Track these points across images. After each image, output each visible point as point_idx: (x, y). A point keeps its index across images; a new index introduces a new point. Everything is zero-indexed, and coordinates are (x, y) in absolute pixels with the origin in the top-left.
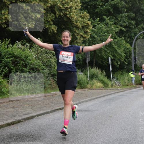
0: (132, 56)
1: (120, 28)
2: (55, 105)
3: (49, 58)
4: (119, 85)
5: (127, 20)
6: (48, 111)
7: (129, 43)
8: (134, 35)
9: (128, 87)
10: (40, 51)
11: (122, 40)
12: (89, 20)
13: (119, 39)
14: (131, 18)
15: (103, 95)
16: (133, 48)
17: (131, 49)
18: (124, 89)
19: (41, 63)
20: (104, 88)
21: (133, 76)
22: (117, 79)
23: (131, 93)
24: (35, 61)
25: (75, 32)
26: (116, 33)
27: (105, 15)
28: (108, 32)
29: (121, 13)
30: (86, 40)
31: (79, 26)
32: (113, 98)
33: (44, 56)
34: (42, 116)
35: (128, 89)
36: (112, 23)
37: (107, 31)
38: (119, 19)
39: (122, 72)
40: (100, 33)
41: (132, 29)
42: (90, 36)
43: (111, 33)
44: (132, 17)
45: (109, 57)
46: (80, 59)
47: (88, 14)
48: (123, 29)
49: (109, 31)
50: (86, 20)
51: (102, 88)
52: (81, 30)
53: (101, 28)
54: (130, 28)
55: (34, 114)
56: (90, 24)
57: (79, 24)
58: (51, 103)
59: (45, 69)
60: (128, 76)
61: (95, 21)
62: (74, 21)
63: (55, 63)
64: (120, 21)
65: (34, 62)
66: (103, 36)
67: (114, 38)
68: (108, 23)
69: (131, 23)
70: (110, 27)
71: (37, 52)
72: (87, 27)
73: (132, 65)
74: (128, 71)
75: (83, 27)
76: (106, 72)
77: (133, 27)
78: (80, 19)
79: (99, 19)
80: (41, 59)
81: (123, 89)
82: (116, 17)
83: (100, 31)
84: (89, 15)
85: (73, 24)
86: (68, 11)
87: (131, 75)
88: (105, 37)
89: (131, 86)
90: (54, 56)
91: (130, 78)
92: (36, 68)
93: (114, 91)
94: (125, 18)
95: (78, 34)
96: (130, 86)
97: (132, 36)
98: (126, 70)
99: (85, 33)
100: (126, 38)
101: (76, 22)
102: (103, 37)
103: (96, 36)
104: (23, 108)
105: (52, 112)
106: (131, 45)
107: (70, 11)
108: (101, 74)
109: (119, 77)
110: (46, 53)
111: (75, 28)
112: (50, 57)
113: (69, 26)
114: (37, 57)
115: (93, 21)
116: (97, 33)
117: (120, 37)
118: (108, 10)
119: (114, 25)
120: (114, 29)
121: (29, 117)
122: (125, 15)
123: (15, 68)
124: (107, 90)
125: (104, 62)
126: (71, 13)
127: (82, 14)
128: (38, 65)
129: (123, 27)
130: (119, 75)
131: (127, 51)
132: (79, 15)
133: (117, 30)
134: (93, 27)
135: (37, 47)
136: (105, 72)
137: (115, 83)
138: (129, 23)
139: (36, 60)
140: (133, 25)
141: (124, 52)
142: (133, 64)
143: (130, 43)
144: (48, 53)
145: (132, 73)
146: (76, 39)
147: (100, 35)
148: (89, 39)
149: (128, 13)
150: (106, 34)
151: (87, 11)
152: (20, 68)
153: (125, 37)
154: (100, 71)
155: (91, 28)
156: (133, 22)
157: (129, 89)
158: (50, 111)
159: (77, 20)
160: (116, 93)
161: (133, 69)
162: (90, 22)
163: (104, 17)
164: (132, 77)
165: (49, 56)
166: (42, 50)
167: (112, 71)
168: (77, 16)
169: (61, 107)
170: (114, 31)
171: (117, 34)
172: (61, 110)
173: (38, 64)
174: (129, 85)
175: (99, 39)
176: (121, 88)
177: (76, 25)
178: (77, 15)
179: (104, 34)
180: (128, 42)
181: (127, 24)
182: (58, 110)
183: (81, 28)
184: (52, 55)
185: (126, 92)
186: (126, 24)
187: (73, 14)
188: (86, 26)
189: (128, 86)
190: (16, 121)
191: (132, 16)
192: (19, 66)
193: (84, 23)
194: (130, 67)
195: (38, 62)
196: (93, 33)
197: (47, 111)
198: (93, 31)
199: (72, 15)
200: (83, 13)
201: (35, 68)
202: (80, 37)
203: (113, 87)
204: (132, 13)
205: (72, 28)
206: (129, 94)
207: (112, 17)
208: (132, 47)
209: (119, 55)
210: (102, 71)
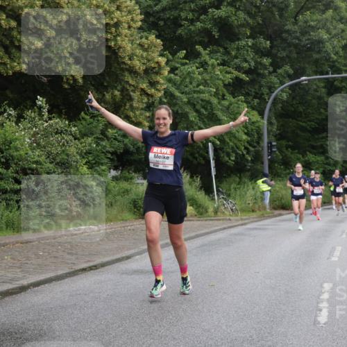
0: (263, 141)
1: (236, 73)
2: (77, 258)
3: (64, 145)
4: (232, 210)
5: (252, 56)
6: (60, 272)
7: (257, 110)
8: (267, 90)
9: (254, 215)
10: (41, 128)
11: (240, 102)
12: (162, 55)
13: (233, 100)
14: (262, 52)
15: (193, 234)
16: (266, 122)
17: (261, 124)
18: (245, 219)
19: (43, 157)
20: (196, 218)
21: (265, 187)
22: (229, 195)
23: (260, 229)
24: (30, 152)
25: (128, 82)
26: (225, 86)
27: (200, 43)
28: (205, 83)
29: (239, 39)
30: (153, 103)
31: (137, 68)
32: (219, 240)
33: (52, 139)
34: (46, 285)
35: (254, 218)
36: (216, 63)
37: (203, 81)
38: (233, 53)
39: (240, 178)
40: (186, 86)
41: (263, 76)
42: (163, 92)
43: (215, 85)
44: (264, 48)
45: (210, 144)
46: (139, 148)
47: (158, 41)
48: (243, 76)
49: (208, 82)
50: (153, 55)
51: (191, 216)
52: (141, 77)
53: (189, 73)
54: (259, 75)
55: (25, 282)
56: (163, 64)
57: (138, 64)
58: (68, 253)
59: (54, 172)
60: (253, 188)
61: (176, 56)
62: (124, 58)
63: (78, 157)
64: (236, 57)
65: (27, 154)
66: (195, 92)
67: (220, 97)
68: (206, 63)
69: (261, 64)
70: (211, 73)
71: (34, 129)
72: (157, 70)
73: (263, 163)
74: (255, 177)
75: (146, 71)
76: (201, 178)
77: (266, 72)
78: (139, 52)
79: (185, 52)
80: (45, 147)
81: (242, 219)
82: (225, 49)
83: (188, 80)
84: (162, 43)
85: (124, 63)
86: (111, 33)
87: (261, 187)
88: (199, 95)
89: (261, 213)
90: (75, 139)
91: (258, 194)
92: (32, 170)
93: (220, 225)
94: (247, 51)
95: (136, 88)
96: (259, 213)
97: (263, 94)
98: (248, 174)
99: (153, 84)
100: (250, 99)
101: (130, 59)
102: (195, 95)
103: (177, 94)
105: (70, 276)
106: (261, 114)
107: (116, 32)
108: (190, 184)
109: (232, 190)
110: (56, 133)
111: (126, 74)
112: (67, 143)
113: (113, 69)
114: (35, 141)
115: (170, 57)
116: (180, 84)
117: (236, 95)
118: (207, 32)
119: (221, 67)
120: (221, 77)
121: (12, 289)
122: (247, 44)
124: (204, 222)
125: (197, 155)
126: (119, 38)
127: (144, 40)
128: (37, 162)
129: (242, 71)
130: (232, 186)
131: (252, 130)
132: (138, 42)
133: (228, 78)
134: (170, 72)
135: (34, 118)
136: (199, 179)
137: (224, 205)
138: (256, 62)
139: (33, 149)
140: (266, 69)
141: (246, 131)
142: (266, 158)
143: (259, 109)
144: (60, 133)
145: (263, 182)
146: (131, 99)
147: (187, 89)
148: (161, 99)
149: (254, 39)
150: (201, 87)
151: (156, 32)
153: (247, 95)
154: (188, 177)
155: (166, 73)
156: (267, 61)
157: (255, 220)
158: (66, 274)
159: (132, 54)
160: (225, 228)
161: (267, 171)
162: (163, 60)
163: (197, 47)
164: (264, 190)
165: (64, 138)
166: (46, 124)
167: (215, 176)
168: (132, 44)
169: (91, 264)
170: (220, 82)
171: (229, 87)
172: (92, 271)
173: (36, 159)
174: (255, 209)
175: (185, 100)
176: (239, 218)
177: (130, 67)
178: (132, 42)
179: (198, 89)
180: (253, 108)
181: (253, 64)
182: (84, 270)
183: (142, 72)
184: (71, 137)
185: (248, 226)
186: (250, 65)
187: (122, 41)
188: (155, 68)
189: (253, 211)
191: (264, 45)
193: (149, 61)
194: (259, 167)
195: (37, 154)
196: (170, 85)
197: (59, 274)
198: (170, 80)
199: (120, 42)
200: (147, 38)
201: (30, 169)
202: (141, 95)
203: (219, 213)
204: (264, 38)
205: (121, 72)
206: (255, 231)
207: (215, 47)
208: (263, 118)
209: (233, 139)
210: (192, 177)
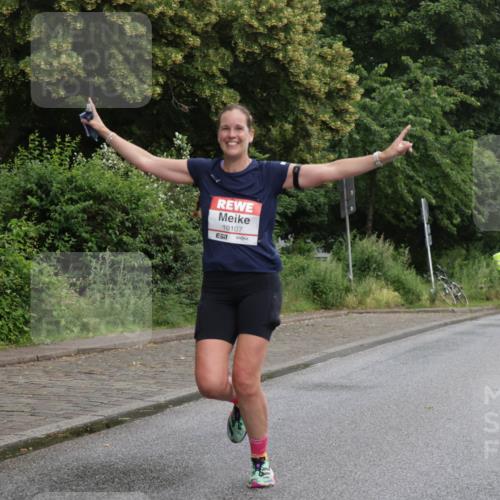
1: (461, 96)
4: (456, 297)
5: (485, 70)
9: (489, 305)
11: (467, 139)
12: (352, 71)
13: (457, 135)
18: (476, 311)
19: (184, 220)
20: (403, 309)
22: (451, 276)
24: (166, 213)
26: (445, 114)
30: (340, 140)
31: (316, 90)
37: (413, 108)
39: (468, 250)
42: (354, 124)
43: (430, 113)
45: (422, 200)
47: (347, 50)
48: (473, 100)
49: (420, 108)
50: (340, 70)
51: (397, 306)
52: (322, 104)
53: (392, 96)
55: (162, 399)
56: (354, 84)
57: (317, 84)
59: (200, 242)
61: (374, 72)
62: (298, 75)
65: (160, 215)
66: (400, 124)
67: (438, 131)
70: (424, 95)
72: (344, 94)
75: (330, 95)
76: (410, 251)
78: (319, 66)
79: (386, 65)
80: (186, 206)
81: (471, 311)
83: (390, 107)
84: (352, 53)
85: (297, 83)
86: (279, 40)
87: (498, 263)
89: (499, 302)
92: (169, 238)
93: (439, 319)
95: (314, 119)
96: (496, 302)
98: (481, 244)
99: (339, 114)
101: (306, 77)
103: (375, 127)
104: (123, 378)
107: (286, 37)
108: (395, 259)
109: (457, 268)
111: (301, 98)
113: (282, 92)
114: (172, 197)
115: (365, 73)
116: (380, 113)
120: (439, 101)
121: (144, 408)
122: (479, 52)
123: (95, 237)
124: (415, 314)
126: (289, 47)
127: (326, 49)
128: (175, 228)
130: (456, 263)
132: (317, 52)
133: (450, 103)
134: (363, 96)
136: (407, 252)
137: (445, 290)
138: (491, 79)
139: (169, 209)
146: (308, 135)
147: (389, 121)
148: (351, 136)
150: (410, 117)
151: (343, 37)
152: (113, 236)
154: (392, 248)
155: (358, 97)
157: (491, 312)
159: (310, 69)
163: (403, 58)
167: (431, 247)
168: (309, 55)
170: (438, 109)
173: (174, 222)
174: (491, 296)
175: (387, 136)
176: (466, 309)
177: (306, 89)
178: (309, 52)
179: (405, 120)
183: (324, 97)
186: (482, 84)
187: (294, 51)
188: (342, 90)
190: (101, 421)
192: (110, 231)
193: (333, 79)
195: (175, 216)
196: (364, 114)
198: (363, 108)
199: (291, 53)
200: (331, 46)
201: (165, 237)
202: (321, 130)
203: (437, 303)
205: (293, 96)
207: (430, 58)
209: (456, 192)
210: (396, 249)
